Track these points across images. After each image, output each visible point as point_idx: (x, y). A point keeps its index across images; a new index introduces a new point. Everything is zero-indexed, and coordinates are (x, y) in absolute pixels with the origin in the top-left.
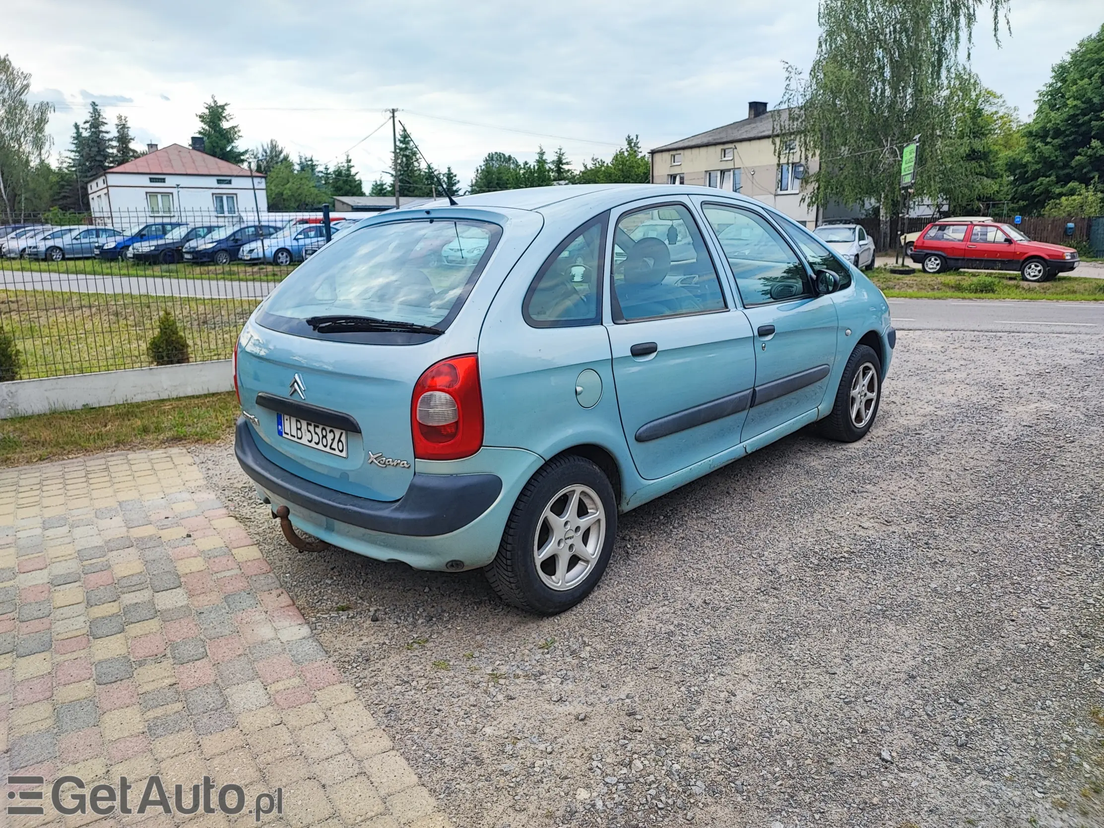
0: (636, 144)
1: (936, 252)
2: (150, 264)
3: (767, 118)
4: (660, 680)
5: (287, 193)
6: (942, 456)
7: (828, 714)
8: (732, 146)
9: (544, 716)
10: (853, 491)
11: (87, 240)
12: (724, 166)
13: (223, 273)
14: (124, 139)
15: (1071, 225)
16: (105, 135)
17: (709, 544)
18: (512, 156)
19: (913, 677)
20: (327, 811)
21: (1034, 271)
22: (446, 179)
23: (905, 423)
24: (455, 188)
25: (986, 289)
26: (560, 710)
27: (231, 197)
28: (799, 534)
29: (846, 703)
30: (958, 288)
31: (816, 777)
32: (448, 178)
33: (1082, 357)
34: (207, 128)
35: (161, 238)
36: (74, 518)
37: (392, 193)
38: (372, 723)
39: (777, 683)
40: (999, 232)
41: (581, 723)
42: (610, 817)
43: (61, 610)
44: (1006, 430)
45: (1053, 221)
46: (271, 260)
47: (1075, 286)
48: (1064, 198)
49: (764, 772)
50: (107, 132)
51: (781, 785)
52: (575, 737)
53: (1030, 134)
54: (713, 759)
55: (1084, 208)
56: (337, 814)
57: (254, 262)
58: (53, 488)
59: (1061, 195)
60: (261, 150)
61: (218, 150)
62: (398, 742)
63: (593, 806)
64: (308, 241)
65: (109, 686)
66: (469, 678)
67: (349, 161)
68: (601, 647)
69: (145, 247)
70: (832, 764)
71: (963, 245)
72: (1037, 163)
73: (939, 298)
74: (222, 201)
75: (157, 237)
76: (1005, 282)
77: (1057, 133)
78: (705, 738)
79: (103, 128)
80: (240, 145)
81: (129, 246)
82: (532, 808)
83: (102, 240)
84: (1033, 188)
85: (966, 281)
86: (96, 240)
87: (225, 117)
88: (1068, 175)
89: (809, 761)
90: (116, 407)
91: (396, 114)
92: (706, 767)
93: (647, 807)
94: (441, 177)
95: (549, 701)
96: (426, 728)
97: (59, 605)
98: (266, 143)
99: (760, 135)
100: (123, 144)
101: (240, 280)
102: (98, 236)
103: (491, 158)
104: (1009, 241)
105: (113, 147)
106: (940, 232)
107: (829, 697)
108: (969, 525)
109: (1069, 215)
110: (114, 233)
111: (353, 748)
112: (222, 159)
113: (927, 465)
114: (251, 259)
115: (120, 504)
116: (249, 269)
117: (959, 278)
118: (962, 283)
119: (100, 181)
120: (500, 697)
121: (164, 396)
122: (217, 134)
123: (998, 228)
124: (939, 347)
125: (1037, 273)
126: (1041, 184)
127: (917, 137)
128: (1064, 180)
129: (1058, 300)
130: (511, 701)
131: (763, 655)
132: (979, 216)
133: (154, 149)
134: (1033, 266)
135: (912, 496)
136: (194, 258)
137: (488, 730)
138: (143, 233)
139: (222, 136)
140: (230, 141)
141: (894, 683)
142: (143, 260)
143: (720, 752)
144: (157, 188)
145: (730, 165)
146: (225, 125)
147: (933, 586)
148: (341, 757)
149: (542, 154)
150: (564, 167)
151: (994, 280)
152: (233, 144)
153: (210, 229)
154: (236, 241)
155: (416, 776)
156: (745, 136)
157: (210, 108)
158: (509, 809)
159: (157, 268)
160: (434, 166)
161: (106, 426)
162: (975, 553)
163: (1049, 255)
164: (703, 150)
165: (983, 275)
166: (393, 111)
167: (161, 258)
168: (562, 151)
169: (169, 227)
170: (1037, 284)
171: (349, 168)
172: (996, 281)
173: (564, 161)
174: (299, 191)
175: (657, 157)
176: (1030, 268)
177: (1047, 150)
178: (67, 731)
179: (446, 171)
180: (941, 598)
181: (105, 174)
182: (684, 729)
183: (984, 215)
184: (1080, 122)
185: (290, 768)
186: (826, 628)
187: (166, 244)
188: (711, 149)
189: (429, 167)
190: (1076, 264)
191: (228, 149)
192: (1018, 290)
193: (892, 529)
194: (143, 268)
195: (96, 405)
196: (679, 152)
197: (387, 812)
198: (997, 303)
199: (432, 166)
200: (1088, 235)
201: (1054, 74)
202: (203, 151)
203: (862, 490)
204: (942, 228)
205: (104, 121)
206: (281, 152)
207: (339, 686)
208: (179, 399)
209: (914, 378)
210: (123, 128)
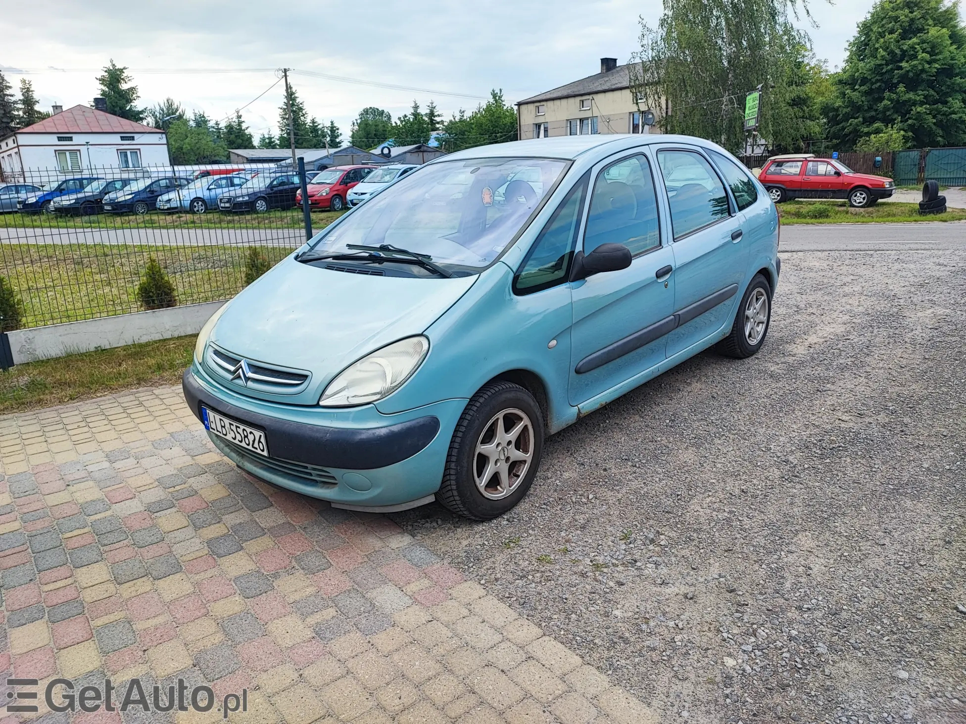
0: (500, 97)
1: (778, 185)
2: (71, 216)
3: (618, 72)
4: (739, 560)
5: (186, 147)
6: (876, 356)
7: (896, 578)
8: (590, 97)
9: (658, 598)
10: (818, 390)
11: (7, 197)
12: (583, 115)
13: (144, 222)
14: (29, 101)
15: (879, 159)
16: (9, 97)
17: (719, 442)
18: (386, 111)
19: (949, 542)
20: (520, 694)
21: (859, 198)
22: (329, 132)
23: (832, 330)
24: (338, 140)
25: (820, 215)
26: (668, 591)
27: (135, 152)
28: (792, 429)
29: (907, 568)
30: (798, 215)
31: (914, 631)
32: (331, 131)
33: (948, 268)
34: (107, 89)
35: (80, 192)
36: (136, 451)
37: (282, 146)
38: (513, 614)
39: (840, 556)
40: (829, 166)
41: (691, 601)
42: (763, 679)
43: (172, 535)
44: (917, 332)
45: (864, 156)
46: (188, 209)
47: (894, 210)
48: (873, 136)
49: (869, 631)
50: (12, 96)
51: (888, 640)
52: (691, 612)
53: (840, 82)
54: (821, 624)
55: (889, 144)
56: (529, 695)
57: (171, 211)
58: (98, 423)
59: (868, 134)
60: (158, 108)
61: (117, 109)
62: (546, 628)
63: (744, 670)
64: (219, 191)
65: (257, 598)
66: (575, 569)
67: (239, 117)
68: (673, 534)
69: (66, 200)
70: (921, 619)
71: (799, 179)
72: (847, 107)
73: (787, 224)
74: (126, 156)
75: (76, 191)
76: (837, 208)
77: (864, 81)
78: (805, 606)
79: (7, 92)
80: (138, 105)
81: (50, 200)
82: (692, 676)
83: (23, 195)
84: (843, 128)
85: (805, 209)
86: (16, 196)
87: (123, 79)
88: (872, 117)
89: (901, 619)
90: (126, 348)
91: (288, 73)
92: (819, 631)
93: (788, 668)
94: (326, 130)
95: (655, 584)
96: (563, 615)
97: (169, 530)
98: (162, 102)
99: (613, 87)
100: (28, 105)
101: (160, 227)
102: (17, 192)
103: (366, 111)
104: (838, 173)
105: (18, 110)
106: (779, 168)
107: (889, 564)
108: (928, 414)
109: (877, 150)
110: (34, 189)
111: (510, 636)
112: (122, 117)
113: (868, 365)
114: (168, 209)
115: (171, 434)
116: (169, 218)
117: (798, 206)
118: (801, 210)
119: (10, 141)
120: (612, 584)
121: (167, 335)
122: (117, 95)
123: (828, 163)
124: (825, 265)
125: (862, 200)
126: (851, 124)
127: (760, 86)
128: (870, 121)
129: (885, 222)
130: (623, 587)
131: (817, 533)
132: (801, 153)
133: (59, 110)
134: (858, 194)
135: (868, 392)
136: (113, 209)
137: (617, 613)
138: (62, 187)
139: (120, 96)
140: (129, 101)
141: (936, 548)
142: (65, 213)
143: (823, 617)
144: (66, 146)
145: (588, 114)
146: (124, 86)
147: (926, 465)
148: (503, 645)
149: (416, 107)
150: (436, 118)
151: (827, 207)
152: (132, 104)
153: (125, 182)
154: (152, 192)
155: (578, 657)
156: (599, 89)
157: (108, 71)
158: (673, 679)
159: (78, 220)
160: (318, 120)
161: (120, 365)
162: (945, 436)
163: (871, 185)
164: (564, 101)
165: (818, 203)
166: (285, 71)
167: (82, 211)
168: (434, 105)
169: (85, 182)
170: (862, 210)
171: (240, 124)
172: (830, 208)
173: (436, 114)
174: (198, 146)
175: (523, 108)
176: (856, 196)
177: (855, 96)
178: (240, 642)
179: (329, 124)
180: (936, 476)
181: (15, 135)
182: (783, 601)
183: (805, 153)
184: (884, 70)
185: (465, 658)
186: (857, 507)
187: (85, 197)
188: (571, 100)
189: (313, 122)
190: (893, 191)
191: (128, 108)
192: (847, 216)
193: (868, 420)
194: (64, 220)
195: (108, 347)
196: (542, 104)
197: (570, 689)
198: (832, 227)
199: (316, 120)
200: (893, 167)
201: (859, 29)
202: (106, 111)
203: (825, 389)
204: (780, 164)
205: (8, 84)
206: (177, 110)
207: (466, 584)
208: (179, 338)
209: (820, 293)
210: (27, 92)
